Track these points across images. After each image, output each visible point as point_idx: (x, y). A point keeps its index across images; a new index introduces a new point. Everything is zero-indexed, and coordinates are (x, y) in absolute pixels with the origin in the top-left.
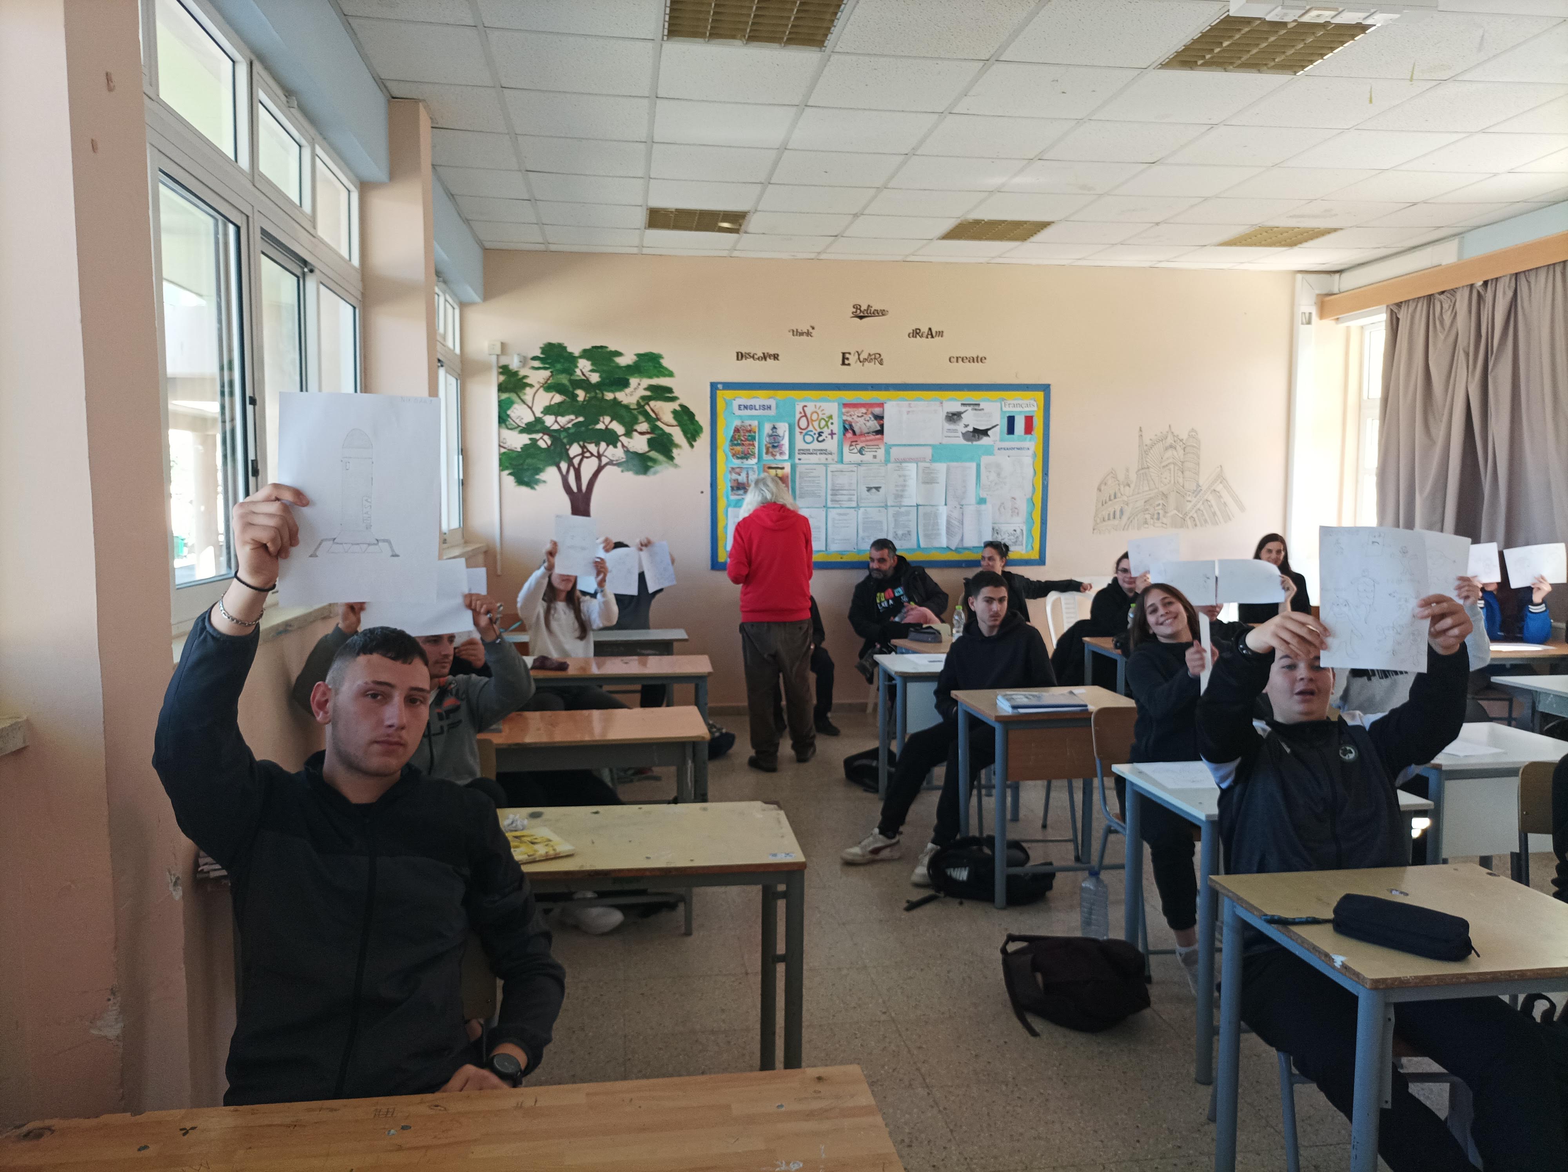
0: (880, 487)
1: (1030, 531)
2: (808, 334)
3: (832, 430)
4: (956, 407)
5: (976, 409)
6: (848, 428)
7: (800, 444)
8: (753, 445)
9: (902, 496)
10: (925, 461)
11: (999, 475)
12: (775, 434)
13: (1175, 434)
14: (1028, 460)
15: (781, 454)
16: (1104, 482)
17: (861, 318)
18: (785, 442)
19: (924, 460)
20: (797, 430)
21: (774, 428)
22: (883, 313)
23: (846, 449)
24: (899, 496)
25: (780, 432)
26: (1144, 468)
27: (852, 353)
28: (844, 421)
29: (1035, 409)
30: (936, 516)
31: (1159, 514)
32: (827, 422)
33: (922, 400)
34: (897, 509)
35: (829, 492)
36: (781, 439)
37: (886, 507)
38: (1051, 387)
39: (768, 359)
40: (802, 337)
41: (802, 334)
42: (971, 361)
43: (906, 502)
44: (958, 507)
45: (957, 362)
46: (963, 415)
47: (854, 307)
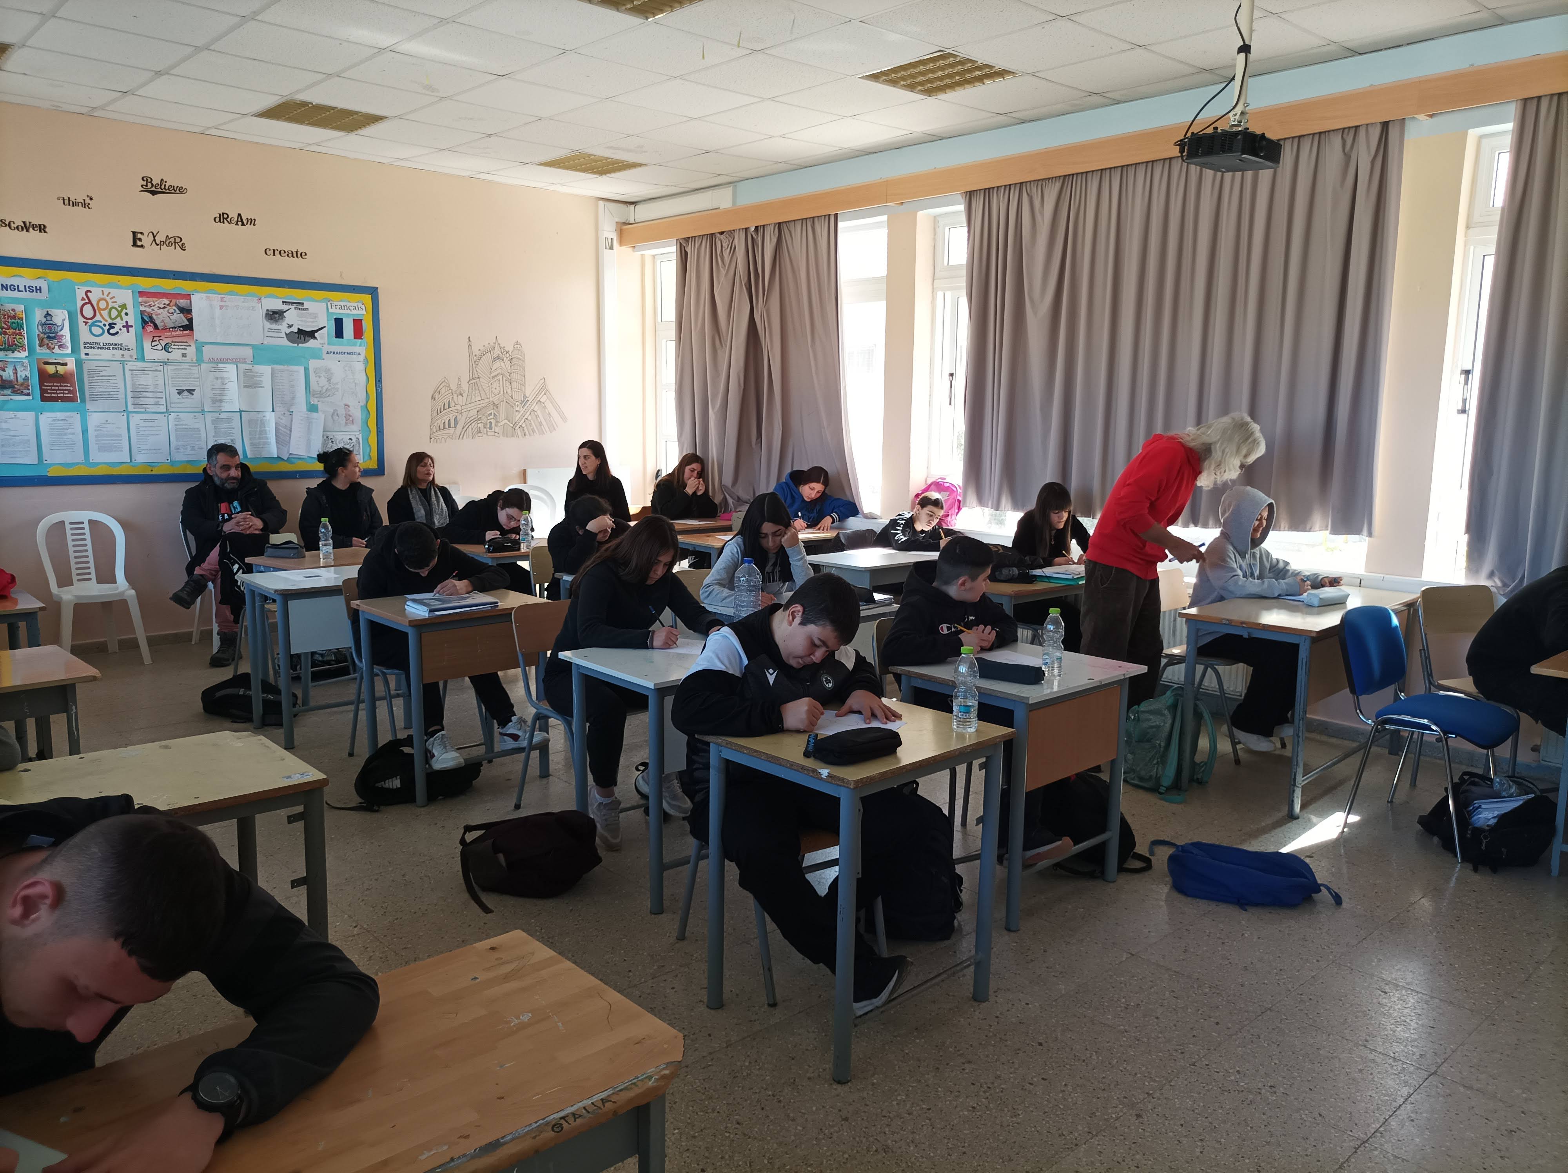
0: (194, 390)
1: (366, 440)
2: (85, 205)
3: (127, 322)
4: (277, 305)
5: (300, 309)
6: (147, 321)
7: (85, 335)
8: (20, 334)
9: (221, 401)
10: (245, 363)
11: (329, 380)
12: (51, 322)
13: (501, 345)
14: (360, 366)
15: (60, 347)
16: (437, 391)
17: (154, 193)
18: (66, 332)
19: (244, 361)
20: (81, 320)
21: (48, 314)
22: (181, 191)
23: (147, 345)
24: (218, 400)
25: (57, 320)
26: (474, 379)
27: (146, 234)
28: (142, 312)
29: (364, 312)
30: (263, 423)
31: (491, 423)
32: (120, 313)
33: (237, 294)
34: (217, 415)
35: (130, 395)
36: (59, 329)
37: (203, 412)
38: (379, 290)
39: (31, 229)
40: (75, 207)
41: (75, 204)
42: (290, 255)
43: (227, 407)
44: (288, 413)
45: (274, 255)
46: (285, 314)
47: (144, 180)
